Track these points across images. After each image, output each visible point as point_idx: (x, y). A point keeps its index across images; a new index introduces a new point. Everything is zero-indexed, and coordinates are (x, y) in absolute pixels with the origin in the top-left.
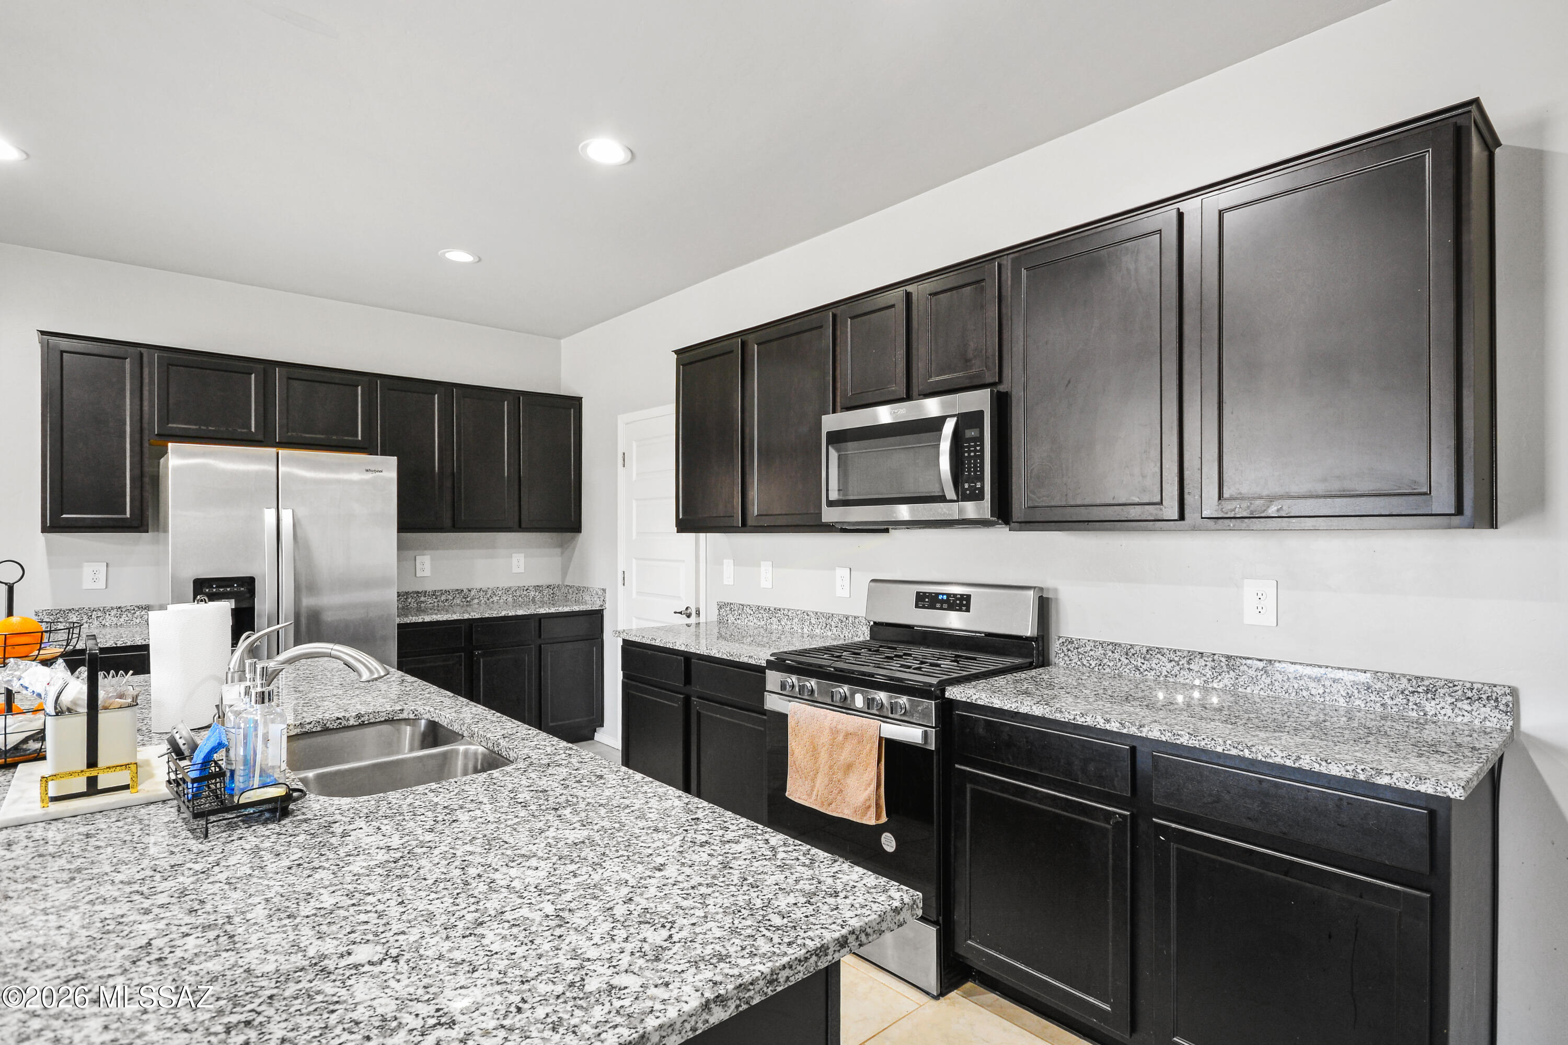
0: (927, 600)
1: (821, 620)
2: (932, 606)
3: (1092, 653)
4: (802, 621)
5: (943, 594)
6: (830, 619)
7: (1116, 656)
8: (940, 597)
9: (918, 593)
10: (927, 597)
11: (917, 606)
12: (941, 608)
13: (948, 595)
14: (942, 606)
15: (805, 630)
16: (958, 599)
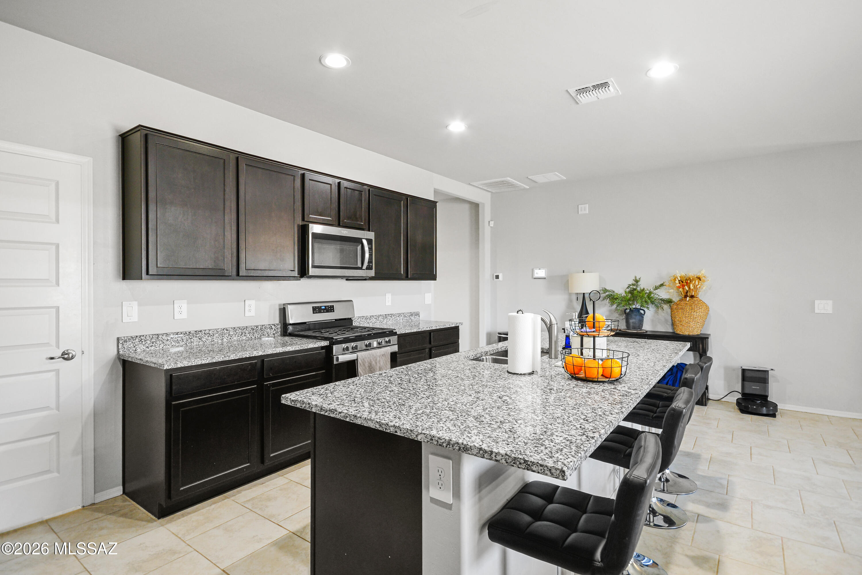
0: (317, 310)
1: (238, 331)
2: (320, 312)
3: (358, 321)
4: (222, 335)
5: (323, 306)
6: (245, 330)
7: (363, 320)
8: (322, 308)
9: (313, 307)
10: (317, 308)
11: (314, 313)
12: (324, 312)
13: (325, 307)
14: (324, 311)
15: (225, 340)
16: (329, 307)
